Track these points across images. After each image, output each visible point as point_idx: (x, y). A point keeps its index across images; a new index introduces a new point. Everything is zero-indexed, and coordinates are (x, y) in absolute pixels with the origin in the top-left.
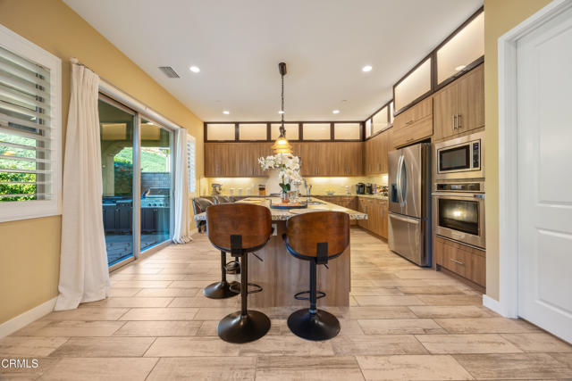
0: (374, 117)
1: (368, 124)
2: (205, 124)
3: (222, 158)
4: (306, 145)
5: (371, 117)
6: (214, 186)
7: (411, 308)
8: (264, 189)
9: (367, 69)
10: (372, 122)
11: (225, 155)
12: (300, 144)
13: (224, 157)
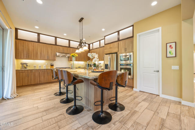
0: (94, 44)
1: (91, 45)
2: (16, 30)
3: (28, 50)
4: (72, 49)
5: (93, 43)
6: (22, 64)
7: (126, 95)
8: (53, 65)
9: (103, 30)
10: (93, 45)
11: (31, 48)
12: (69, 48)
13: (30, 49)
